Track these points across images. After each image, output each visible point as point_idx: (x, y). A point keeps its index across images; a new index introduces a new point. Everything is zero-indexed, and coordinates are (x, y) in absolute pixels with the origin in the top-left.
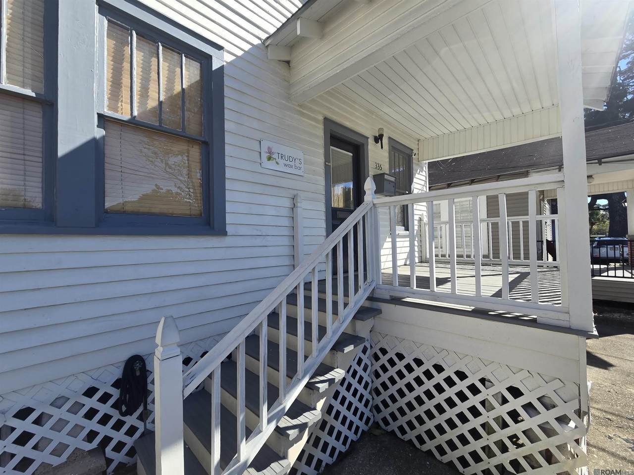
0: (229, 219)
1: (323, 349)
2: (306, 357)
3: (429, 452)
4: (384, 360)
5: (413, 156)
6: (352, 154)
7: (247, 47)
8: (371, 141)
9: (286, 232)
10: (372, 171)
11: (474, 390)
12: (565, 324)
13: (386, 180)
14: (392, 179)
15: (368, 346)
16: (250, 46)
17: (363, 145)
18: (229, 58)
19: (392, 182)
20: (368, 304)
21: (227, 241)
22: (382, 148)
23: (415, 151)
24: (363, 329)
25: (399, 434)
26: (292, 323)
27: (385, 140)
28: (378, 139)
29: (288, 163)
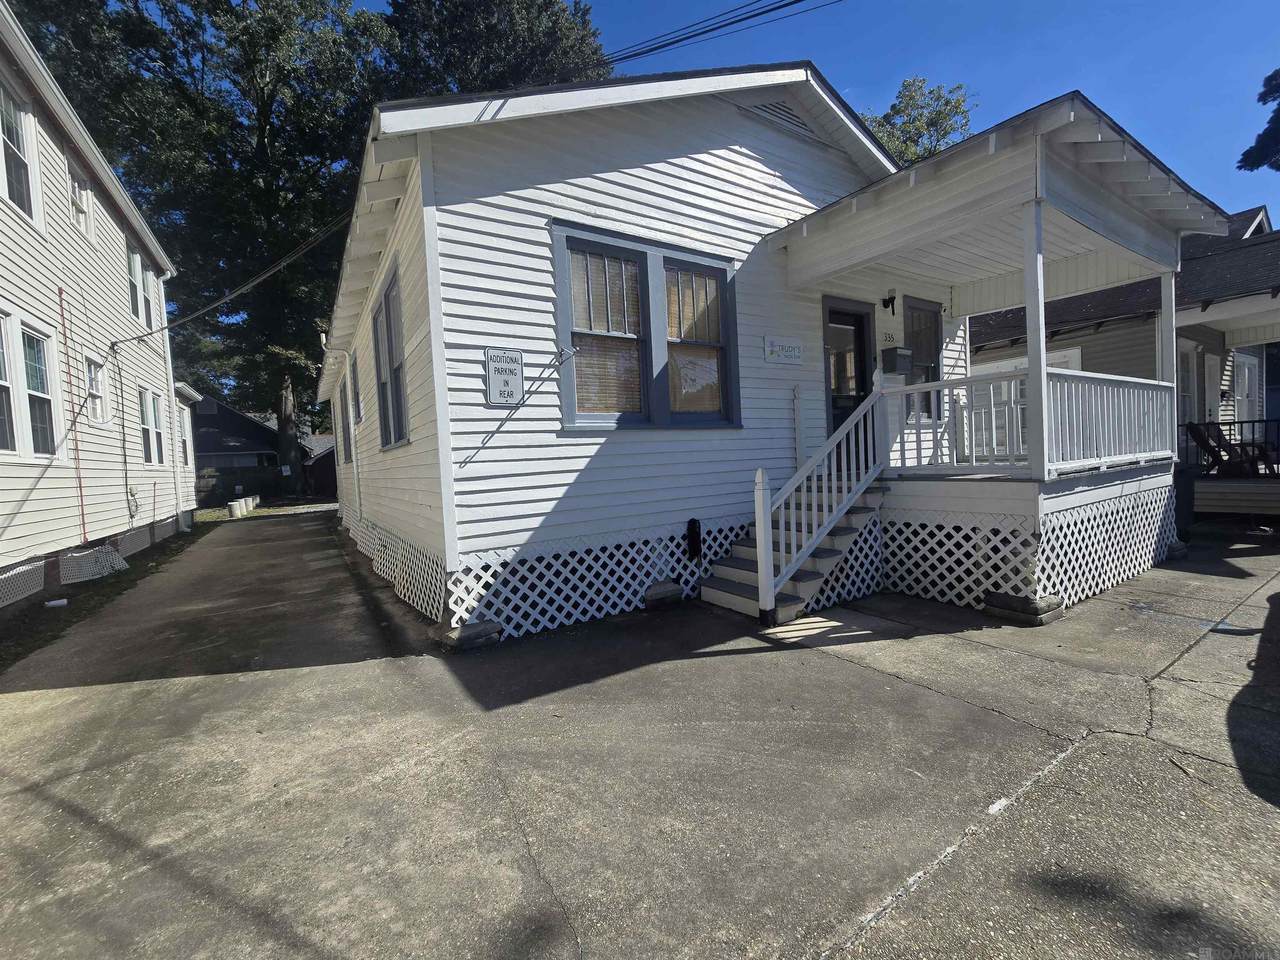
0: (744, 414)
1: (840, 510)
2: (819, 526)
3: (933, 598)
4: (893, 531)
5: (942, 313)
6: (853, 328)
7: (749, 248)
8: (879, 307)
9: (786, 424)
10: (880, 345)
11: (967, 538)
12: (1028, 477)
13: (900, 355)
14: (909, 352)
15: (878, 521)
16: (753, 247)
17: (868, 314)
18: (738, 265)
19: (908, 356)
20: (876, 484)
21: (743, 433)
22: (893, 313)
23: (946, 305)
24: (874, 501)
25: (907, 592)
26: (798, 506)
27: (898, 303)
28: (888, 302)
29: (789, 353)
